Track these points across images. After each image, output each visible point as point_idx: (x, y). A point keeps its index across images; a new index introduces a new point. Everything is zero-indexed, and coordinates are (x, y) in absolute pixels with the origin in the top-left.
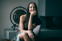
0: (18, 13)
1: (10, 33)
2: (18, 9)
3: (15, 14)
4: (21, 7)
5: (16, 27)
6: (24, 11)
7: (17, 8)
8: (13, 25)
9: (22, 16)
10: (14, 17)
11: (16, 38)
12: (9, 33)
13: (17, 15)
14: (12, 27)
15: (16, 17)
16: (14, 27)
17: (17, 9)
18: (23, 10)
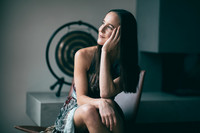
0: (72, 42)
1: (44, 107)
2: (71, 30)
3: (62, 45)
4: (80, 23)
5: (64, 85)
6: (90, 35)
7: (68, 25)
8: (56, 80)
9: (83, 50)
10: (60, 55)
11: (63, 123)
12: (42, 105)
13: (67, 48)
14: (52, 88)
15: (65, 56)
16: (58, 86)
17: (66, 28)
18: (88, 31)
